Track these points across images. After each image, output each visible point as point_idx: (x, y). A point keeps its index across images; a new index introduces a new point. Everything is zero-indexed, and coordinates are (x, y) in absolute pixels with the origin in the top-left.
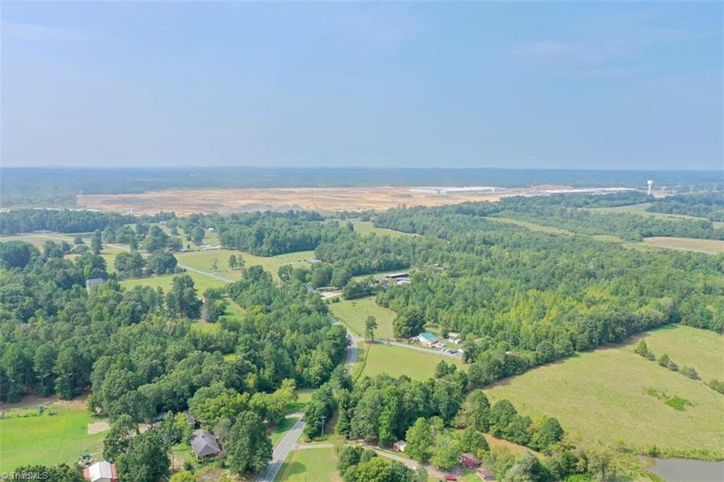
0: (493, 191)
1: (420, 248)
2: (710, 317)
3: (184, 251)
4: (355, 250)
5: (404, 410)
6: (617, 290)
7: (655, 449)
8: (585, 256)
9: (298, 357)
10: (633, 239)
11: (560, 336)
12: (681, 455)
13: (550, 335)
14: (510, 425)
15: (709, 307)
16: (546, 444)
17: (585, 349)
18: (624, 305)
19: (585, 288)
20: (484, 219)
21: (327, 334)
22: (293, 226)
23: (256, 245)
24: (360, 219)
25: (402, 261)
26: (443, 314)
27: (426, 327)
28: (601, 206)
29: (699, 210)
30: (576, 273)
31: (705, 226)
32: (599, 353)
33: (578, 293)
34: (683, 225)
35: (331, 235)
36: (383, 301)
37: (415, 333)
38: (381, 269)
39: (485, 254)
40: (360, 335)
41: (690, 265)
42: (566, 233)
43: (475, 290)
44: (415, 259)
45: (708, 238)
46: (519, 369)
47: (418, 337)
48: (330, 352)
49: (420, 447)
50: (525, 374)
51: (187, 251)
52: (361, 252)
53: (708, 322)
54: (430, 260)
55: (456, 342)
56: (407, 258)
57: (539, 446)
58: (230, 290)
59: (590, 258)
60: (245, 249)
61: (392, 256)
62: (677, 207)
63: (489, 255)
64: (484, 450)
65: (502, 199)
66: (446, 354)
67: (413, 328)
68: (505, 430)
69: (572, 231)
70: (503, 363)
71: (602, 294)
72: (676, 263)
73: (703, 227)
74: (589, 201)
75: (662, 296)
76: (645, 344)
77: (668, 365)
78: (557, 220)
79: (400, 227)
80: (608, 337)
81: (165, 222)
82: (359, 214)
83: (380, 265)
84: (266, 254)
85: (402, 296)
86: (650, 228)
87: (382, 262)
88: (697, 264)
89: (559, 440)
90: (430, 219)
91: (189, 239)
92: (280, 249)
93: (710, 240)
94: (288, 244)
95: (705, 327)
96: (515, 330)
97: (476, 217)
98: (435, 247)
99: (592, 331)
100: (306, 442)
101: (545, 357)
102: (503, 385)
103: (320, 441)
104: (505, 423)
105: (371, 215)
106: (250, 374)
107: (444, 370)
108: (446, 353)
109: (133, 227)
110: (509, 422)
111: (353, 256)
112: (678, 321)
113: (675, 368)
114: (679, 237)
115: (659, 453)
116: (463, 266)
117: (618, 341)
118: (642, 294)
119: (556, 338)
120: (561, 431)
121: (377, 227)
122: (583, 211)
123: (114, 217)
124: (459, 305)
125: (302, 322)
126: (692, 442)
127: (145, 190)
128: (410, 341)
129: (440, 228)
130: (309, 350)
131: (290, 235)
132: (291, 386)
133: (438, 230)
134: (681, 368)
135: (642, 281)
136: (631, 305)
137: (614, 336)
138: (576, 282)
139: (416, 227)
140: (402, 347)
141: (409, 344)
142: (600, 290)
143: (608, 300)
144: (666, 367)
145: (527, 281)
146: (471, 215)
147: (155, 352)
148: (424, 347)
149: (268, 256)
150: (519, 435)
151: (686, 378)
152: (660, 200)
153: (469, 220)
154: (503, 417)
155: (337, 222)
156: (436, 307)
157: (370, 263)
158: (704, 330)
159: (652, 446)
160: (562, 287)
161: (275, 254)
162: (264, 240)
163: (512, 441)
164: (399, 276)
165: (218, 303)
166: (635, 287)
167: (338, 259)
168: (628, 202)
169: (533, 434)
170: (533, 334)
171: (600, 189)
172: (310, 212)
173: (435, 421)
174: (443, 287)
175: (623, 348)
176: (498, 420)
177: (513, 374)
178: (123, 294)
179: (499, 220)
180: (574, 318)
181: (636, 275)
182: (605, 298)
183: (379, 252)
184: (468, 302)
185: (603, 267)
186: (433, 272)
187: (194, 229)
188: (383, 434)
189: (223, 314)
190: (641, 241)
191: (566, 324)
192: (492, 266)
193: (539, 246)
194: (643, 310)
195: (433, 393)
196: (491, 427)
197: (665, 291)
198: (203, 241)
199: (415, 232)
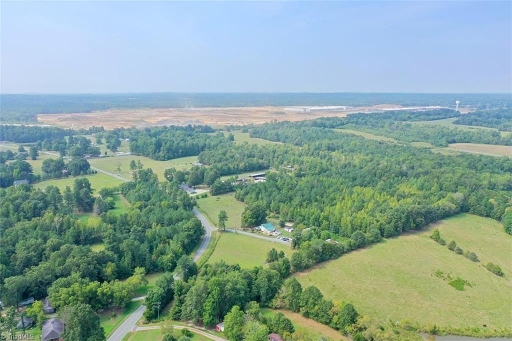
0: (345, 109)
1: (279, 153)
2: (492, 208)
3: (102, 157)
4: (228, 155)
5: (226, 297)
6: (422, 186)
7: (435, 328)
8: (401, 159)
9: (157, 247)
10: (441, 145)
11: (372, 226)
12: (456, 333)
13: (364, 225)
14: (316, 308)
15: (491, 200)
16: (343, 325)
17: (390, 236)
18: (427, 198)
19: (399, 184)
20: (331, 130)
21: (184, 227)
22: (186, 137)
23: (155, 152)
24: (241, 131)
25: (263, 163)
26: (284, 208)
27: (270, 218)
28: (420, 120)
29: (492, 122)
30: (392, 173)
31: (495, 135)
32: (402, 238)
33: (392, 189)
34: (478, 134)
35: (213, 143)
36: (240, 197)
37: (258, 224)
38: (246, 170)
39: (327, 158)
40: (216, 225)
41: (480, 166)
42: (391, 141)
43: (313, 187)
44: (273, 162)
45: (496, 144)
46: (335, 255)
47: (260, 227)
48: (184, 241)
49: (234, 331)
50: (340, 258)
51: (104, 157)
52: (232, 157)
53: (490, 212)
54: (285, 163)
55: (290, 231)
56: (267, 161)
57: (338, 326)
58: (121, 189)
59: (404, 162)
60: (147, 155)
61: (255, 160)
62: (476, 120)
63: (330, 158)
64: (288, 333)
65: (348, 115)
66: (278, 241)
67: (256, 219)
68: (313, 311)
69: (397, 139)
70: (321, 250)
71: (411, 190)
72: (470, 164)
73: (493, 136)
74: (412, 116)
75: (456, 191)
76: (438, 232)
77: (455, 250)
78: (386, 131)
79: (268, 137)
80: (410, 226)
81: (94, 134)
82: (242, 127)
83: (246, 166)
84: (163, 159)
85: (254, 193)
86: (454, 136)
87: (247, 164)
88: (486, 165)
89: (354, 323)
90: (292, 131)
91: (108, 147)
92: (174, 155)
93: (498, 146)
94: (180, 151)
95: (488, 216)
96: (337, 221)
97: (326, 129)
98: (290, 152)
99: (397, 222)
100: (144, 323)
101: (357, 244)
102: (320, 268)
103: (156, 322)
104: (312, 306)
105: (249, 128)
106: (110, 263)
107: (274, 256)
108: (280, 240)
109: (67, 138)
110: (315, 305)
111: (225, 160)
112: (467, 211)
113: (460, 252)
114: (475, 143)
115: (438, 331)
116: (309, 168)
117: (418, 228)
118: (441, 189)
119: (368, 228)
120: (356, 314)
121: (252, 137)
122: (406, 123)
123: (56, 131)
124: (297, 200)
125: (167, 216)
126: (467, 320)
127: (92, 110)
128: (254, 230)
129: (297, 138)
130: (168, 240)
131: (182, 144)
132: (141, 273)
133: (296, 139)
134: (465, 252)
135: (442, 179)
136: (432, 198)
137: (415, 225)
138: (392, 180)
139: (280, 137)
140: (247, 235)
141: (253, 232)
142: (410, 186)
143: (415, 194)
144: (453, 250)
145: (354, 179)
146: (322, 127)
147: (36, 244)
148: (264, 235)
149: (164, 160)
150: (323, 316)
151: (469, 261)
152: (464, 115)
153: (321, 131)
154: (311, 300)
155: (222, 134)
156: (279, 202)
157: (238, 165)
158: (486, 218)
159: (433, 325)
160: (380, 184)
161: (169, 158)
162: (162, 148)
163: (317, 320)
164: (259, 176)
165: (109, 199)
166: (436, 184)
167: (214, 163)
168: (441, 117)
169: (333, 316)
170: (350, 225)
171: (422, 107)
172: (204, 126)
173: (253, 305)
174: (288, 185)
175: (421, 235)
176: (306, 303)
177: (330, 259)
178: (31, 194)
179: (343, 131)
180: (385, 210)
181: (438, 174)
182: (412, 192)
183: (246, 157)
184: (305, 197)
185: (413, 168)
186: (284, 173)
187: (113, 140)
188: (206, 318)
189: (113, 208)
190: (447, 146)
191: (378, 215)
192: (330, 167)
193: (368, 151)
194: (440, 203)
195: (256, 279)
196: (301, 309)
197: (459, 187)
198: (118, 149)
199: (279, 141)
